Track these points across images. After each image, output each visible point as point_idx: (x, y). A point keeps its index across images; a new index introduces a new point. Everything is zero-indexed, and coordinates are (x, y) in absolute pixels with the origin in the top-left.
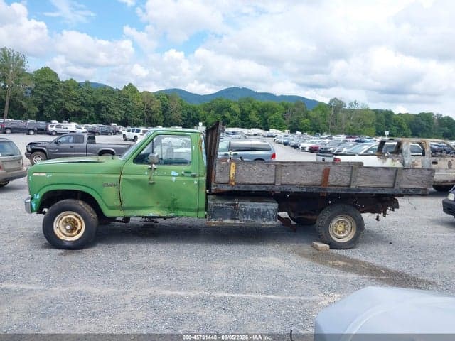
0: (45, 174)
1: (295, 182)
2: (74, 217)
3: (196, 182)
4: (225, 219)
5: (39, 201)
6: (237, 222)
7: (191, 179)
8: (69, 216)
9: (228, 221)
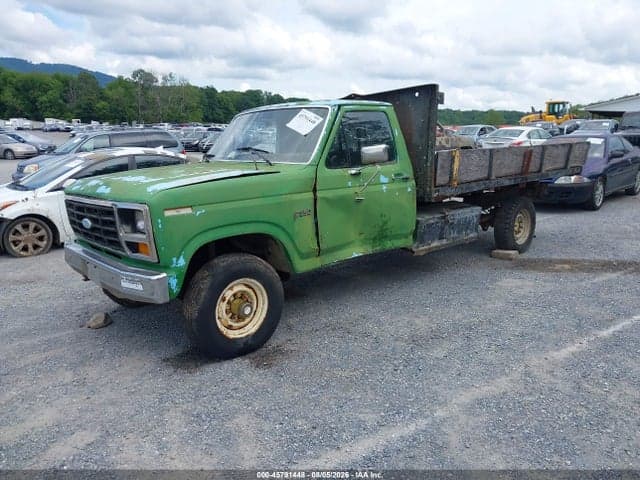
0: (188, 211)
1: (504, 172)
2: (245, 289)
3: (409, 190)
4: (433, 240)
5: (184, 271)
6: (444, 242)
7: (403, 185)
8: (236, 289)
9: (435, 244)
